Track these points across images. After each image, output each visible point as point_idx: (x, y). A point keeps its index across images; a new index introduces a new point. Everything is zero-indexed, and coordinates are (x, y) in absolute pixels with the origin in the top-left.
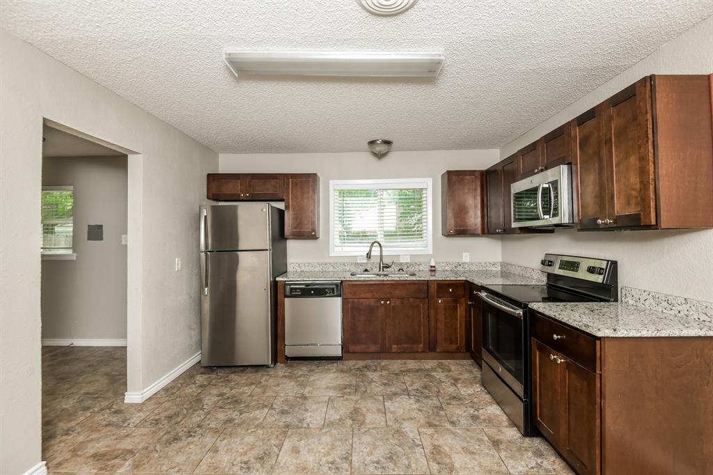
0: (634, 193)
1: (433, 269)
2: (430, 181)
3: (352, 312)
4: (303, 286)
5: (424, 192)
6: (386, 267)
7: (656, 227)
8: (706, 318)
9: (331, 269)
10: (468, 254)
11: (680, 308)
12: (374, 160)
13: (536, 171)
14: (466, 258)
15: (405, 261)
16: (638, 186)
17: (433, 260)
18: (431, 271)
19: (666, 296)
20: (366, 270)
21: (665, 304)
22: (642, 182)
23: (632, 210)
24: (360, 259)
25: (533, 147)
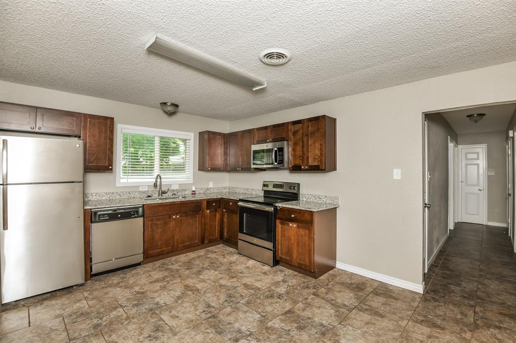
0: (317, 157)
1: (194, 192)
2: (192, 135)
3: (151, 227)
4: (111, 212)
5: (187, 141)
6: (164, 193)
7: (325, 170)
8: (332, 202)
9: (118, 197)
10: (212, 183)
11: (323, 199)
12: (165, 116)
13: (268, 141)
14: (211, 185)
15: (175, 188)
16: (319, 155)
17: (194, 186)
18: (193, 194)
19: (318, 196)
20: (149, 196)
21: (318, 199)
22: (321, 153)
23: (316, 164)
24: (142, 188)
25: (266, 128)
